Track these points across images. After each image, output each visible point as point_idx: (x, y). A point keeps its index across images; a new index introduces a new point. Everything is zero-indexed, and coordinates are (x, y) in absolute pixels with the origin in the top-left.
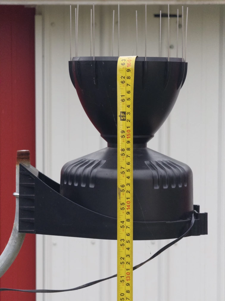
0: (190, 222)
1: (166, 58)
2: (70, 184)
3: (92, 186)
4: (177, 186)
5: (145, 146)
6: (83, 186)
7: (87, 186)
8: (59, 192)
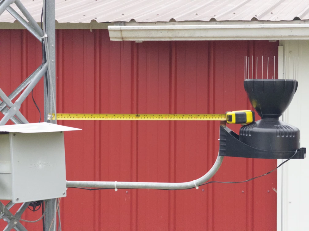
0: (295, 152)
1: (292, 80)
2: (244, 135)
3: (250, 135)
4: (289, 136)
5: (278, 119)
6: (247, 135)
7: (248, 135)
8: (238, 139)
